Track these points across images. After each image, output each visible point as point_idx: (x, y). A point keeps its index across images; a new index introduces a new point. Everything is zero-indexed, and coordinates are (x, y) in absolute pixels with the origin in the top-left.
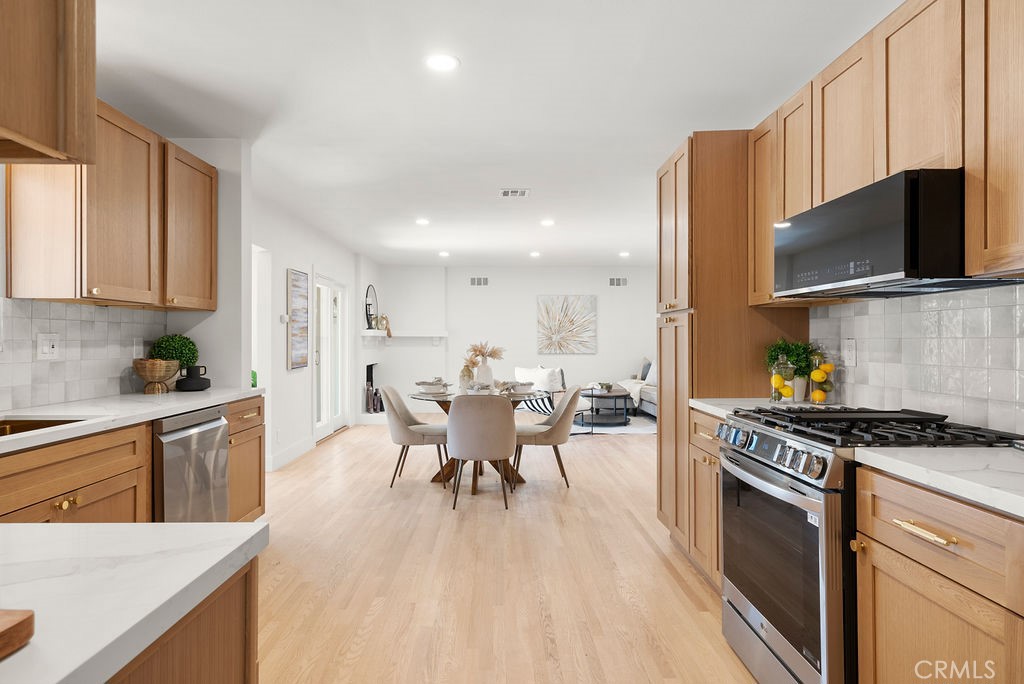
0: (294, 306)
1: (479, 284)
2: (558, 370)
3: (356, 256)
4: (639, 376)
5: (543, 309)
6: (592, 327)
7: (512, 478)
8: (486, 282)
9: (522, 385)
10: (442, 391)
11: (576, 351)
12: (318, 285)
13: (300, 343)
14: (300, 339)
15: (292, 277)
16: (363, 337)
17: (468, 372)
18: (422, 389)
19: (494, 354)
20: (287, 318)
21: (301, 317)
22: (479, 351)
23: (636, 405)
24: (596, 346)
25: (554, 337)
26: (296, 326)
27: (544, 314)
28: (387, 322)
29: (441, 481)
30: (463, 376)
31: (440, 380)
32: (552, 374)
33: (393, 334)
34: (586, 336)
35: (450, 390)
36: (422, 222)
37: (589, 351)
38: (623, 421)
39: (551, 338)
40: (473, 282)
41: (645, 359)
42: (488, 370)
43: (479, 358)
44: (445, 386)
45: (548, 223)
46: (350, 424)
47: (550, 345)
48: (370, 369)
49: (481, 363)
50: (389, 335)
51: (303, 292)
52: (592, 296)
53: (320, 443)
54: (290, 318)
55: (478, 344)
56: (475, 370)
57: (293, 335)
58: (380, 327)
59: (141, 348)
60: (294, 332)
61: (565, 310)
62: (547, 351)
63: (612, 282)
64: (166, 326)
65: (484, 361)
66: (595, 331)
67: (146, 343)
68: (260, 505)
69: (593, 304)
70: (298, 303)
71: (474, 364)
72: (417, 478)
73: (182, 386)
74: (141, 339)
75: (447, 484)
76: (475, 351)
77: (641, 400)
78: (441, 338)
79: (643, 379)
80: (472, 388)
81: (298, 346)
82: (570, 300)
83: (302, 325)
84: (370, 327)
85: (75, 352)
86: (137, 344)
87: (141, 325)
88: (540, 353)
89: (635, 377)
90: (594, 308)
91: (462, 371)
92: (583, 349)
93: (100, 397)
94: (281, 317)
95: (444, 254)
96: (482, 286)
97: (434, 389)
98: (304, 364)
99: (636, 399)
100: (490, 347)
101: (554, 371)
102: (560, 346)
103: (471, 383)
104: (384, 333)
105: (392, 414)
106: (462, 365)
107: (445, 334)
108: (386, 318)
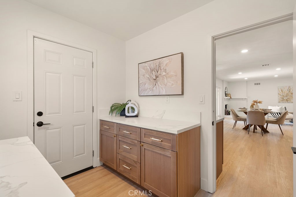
2: (284, 107)
5: (280, 90)
7: (265, 131)
8: (259, 84)
16: (224, 99)
17: (252, 106)
18: (240, 109)
19: (260, 102)
25: (285, 98)
27: (281, 92)
28: (230, 95)
39: (283, 98)
40: (255, 84)
42: (258, 106)
43: (255, 103)
44: (246, 109)
45: (279, 69)
47: (283, 100)
48: (226, 105)
50: (231, 98)
55: (255, 100)
58: (228, 96)
61: (289, 90)
62: (281, 102)
65: (257, 104)
71: (254, 105)
75: (246, 130)
78: (245, 99)
84: (226, 96)
88: (279, 103)
95: (246, 79)
97: (243, 110)
100: (258, 101)
101: (282, 108)
102: (287, 101)
103: (253, 108)
104: (230, 98)
105: (233, 114)
106: (251, 105)
107: (246, 98)
108: (230, 94)
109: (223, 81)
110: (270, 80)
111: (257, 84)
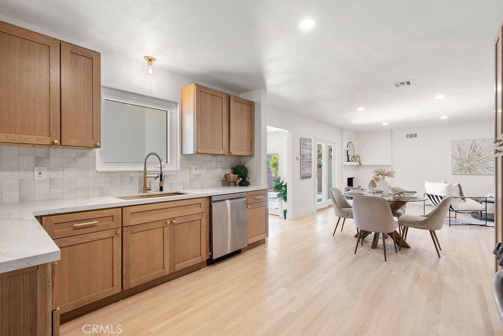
0: (303, 153)
2: (456, 184)
3: (341, 129)
5: (456, 148)
8: (415, 136)
9: (408, 192)
10: (360, 192)
11: (483, 173)
12: (318, 143)
13: (307, 168)
15: (302, 141)
16: (345, 165)
17: (373, 184)
19: (389, 174)
20: (299, 158)
21: (308, 157)
25: (465, 165)
26: (304, 161)
27: (457, 152)
28: (360, 159)
30: (370, 185)
33: (362, 163)
34: (492, 164)
35: (364, 192)
39: (462, 165)
40: (407, 136)
42: (385, 183)
43: (380, 177)
44: (362, 190)
47: (461, 169)
49: (381, 179)
50: (360, 164)
51: (309, 147)
53: (319, 210)
55: (379, 169)
58: (356, 161)
59: (230, 170)
60: (304, 163)
61: (474, 149)
62: (458, 173)
64: (240, 162)
67: (232, 168)
68: (266, 233)
70: (306, 152)
71: (377, 180)
73: (241, 184)
74: (230, 167)
76: (377, 173)
78: (388, 166)
80: (371, 192)
82: (478, 142)
83: (308, 161)
85: (204, 172)
86: (229, 169)
87: (230, 161)
88: (454, 174)
93: (215, 187)
94: (297, 158)
95: (385, 124)
96: (413, 138)
98: (310, 177)
100: (387, 171)
102: (470, 170)
104: (358, 164)
107: (391, 164)
108: (359, 157)
110: (433, 126)
111: (411, 136)
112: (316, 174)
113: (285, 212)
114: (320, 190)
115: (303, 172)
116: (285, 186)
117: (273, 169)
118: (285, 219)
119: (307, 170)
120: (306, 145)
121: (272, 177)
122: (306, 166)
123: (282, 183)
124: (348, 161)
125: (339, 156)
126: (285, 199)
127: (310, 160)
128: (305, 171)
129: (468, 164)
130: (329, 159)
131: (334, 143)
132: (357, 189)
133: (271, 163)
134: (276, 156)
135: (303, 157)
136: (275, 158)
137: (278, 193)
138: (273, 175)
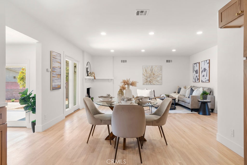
0: (54, 66)
1: (124, 62)
2: (153, 90)
4: (177, 92)
5: (144, 70)
6: (160, 76)
7: (141, 140)
8: (126, 61)
10: (110, 100)
11: (155, 84)
12: (66, 60)
14: (57, 79)
16: (86, 79)
17: (121, 92)
18: (101, 99)
19: (133, 84)
20: (50, 70)
21: (57, 70)
22: (126, 83)
23: (177, 102)
24: (162, 82)
25: (148, 79)
26: (54, 73)
27: (145, 72)
28: (94, 74)
29: (109, 140)
30: (119, 94)
31: (109, 95)
32: (151, 92)
33: (96, 78)
34: (158, 79)
35: (113, 100)
36: (103, 34)
37: (159, 84)
38: (174, 108)
39: (147, 80)
40: (122, 61)
41: (178, 86)
42: (130, 91)
43: (126, 86)
44: (111, 98)
45: (152, 33)
46: (80, 108)
47: (147, 82)
48: (88, 90)
49: (127, 88)
51: (59, 61)
52: (160, 66)
53: (66, 117)
54: (52, 70)
55: (126, 79)
56: (124, 91)
57: (53, 77)
58: (92, 76)
60: (54, 76)
61: (152, 71)
62: (146, 84)
63: (167, 61)
65: (128, 87)
66: (162, 77)
69: (161, 68)
70: (56, 65)
71: (124, 88)
72: (99, 137)
75: (112, 141)
76: (124, 82)
77: (179, 100)
78: (111, 79)
79: (179, 93)
80: (123, 100)
81: (56, 81)
82: (153, 67)
83: (58, 73)
84: (88, 76)
88: (144, 84)
89: (175, 92)
90: (161, 70)
91: (119, 92)
92: (157, 83)
94: (47, 70)
95: (112, 51)
97: (106, 100)
98: (59, 88)
99: (177, 100)
100: (131, 81)
101: (152, 91)
102: (150, 82)
103: (123, 97)
104: (93, 78)
105: (88, 111)
106: (118, 89)
107: (113, 78)
109: (83, 52)
112: (65, 85)
113: (34, 124)
114: (67, 97)
115: (54, 84)
116: (34, 98)
117: (20, 83)
118: (34, 131)
119: (57, 82)
120: (55, 58)
121: (19, 90)
122: (56, 78)
123: (30, 94)
124: (87, 76)
125: (81, 71)
126: (34, 110)
127: (60, 73)
128: (55, 82)
129: (149, 79)
130: (74, 74)
131: (78, 61)
132: (107, 97)
133: (19, 77)
134: (23, 71)
135: (53, 69)
136: (23, 73)
137: (25, 105)
138: (21, 87)
